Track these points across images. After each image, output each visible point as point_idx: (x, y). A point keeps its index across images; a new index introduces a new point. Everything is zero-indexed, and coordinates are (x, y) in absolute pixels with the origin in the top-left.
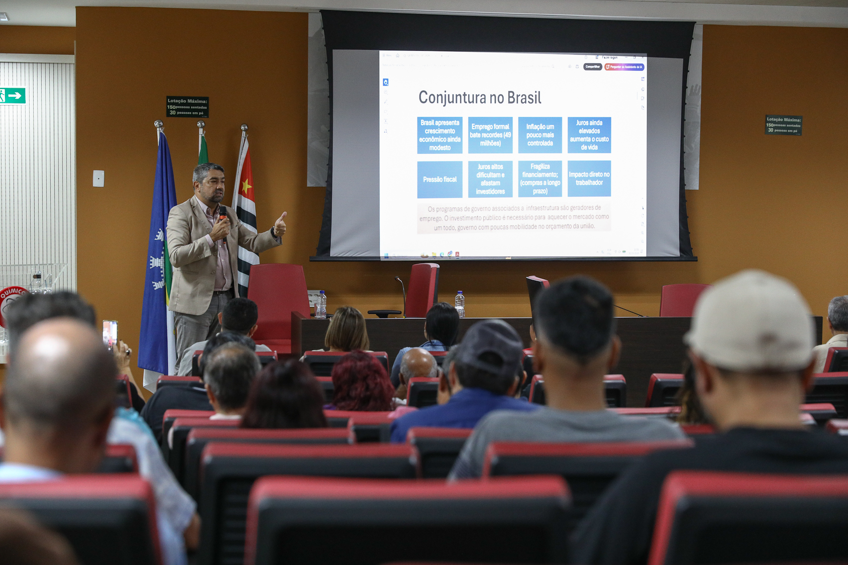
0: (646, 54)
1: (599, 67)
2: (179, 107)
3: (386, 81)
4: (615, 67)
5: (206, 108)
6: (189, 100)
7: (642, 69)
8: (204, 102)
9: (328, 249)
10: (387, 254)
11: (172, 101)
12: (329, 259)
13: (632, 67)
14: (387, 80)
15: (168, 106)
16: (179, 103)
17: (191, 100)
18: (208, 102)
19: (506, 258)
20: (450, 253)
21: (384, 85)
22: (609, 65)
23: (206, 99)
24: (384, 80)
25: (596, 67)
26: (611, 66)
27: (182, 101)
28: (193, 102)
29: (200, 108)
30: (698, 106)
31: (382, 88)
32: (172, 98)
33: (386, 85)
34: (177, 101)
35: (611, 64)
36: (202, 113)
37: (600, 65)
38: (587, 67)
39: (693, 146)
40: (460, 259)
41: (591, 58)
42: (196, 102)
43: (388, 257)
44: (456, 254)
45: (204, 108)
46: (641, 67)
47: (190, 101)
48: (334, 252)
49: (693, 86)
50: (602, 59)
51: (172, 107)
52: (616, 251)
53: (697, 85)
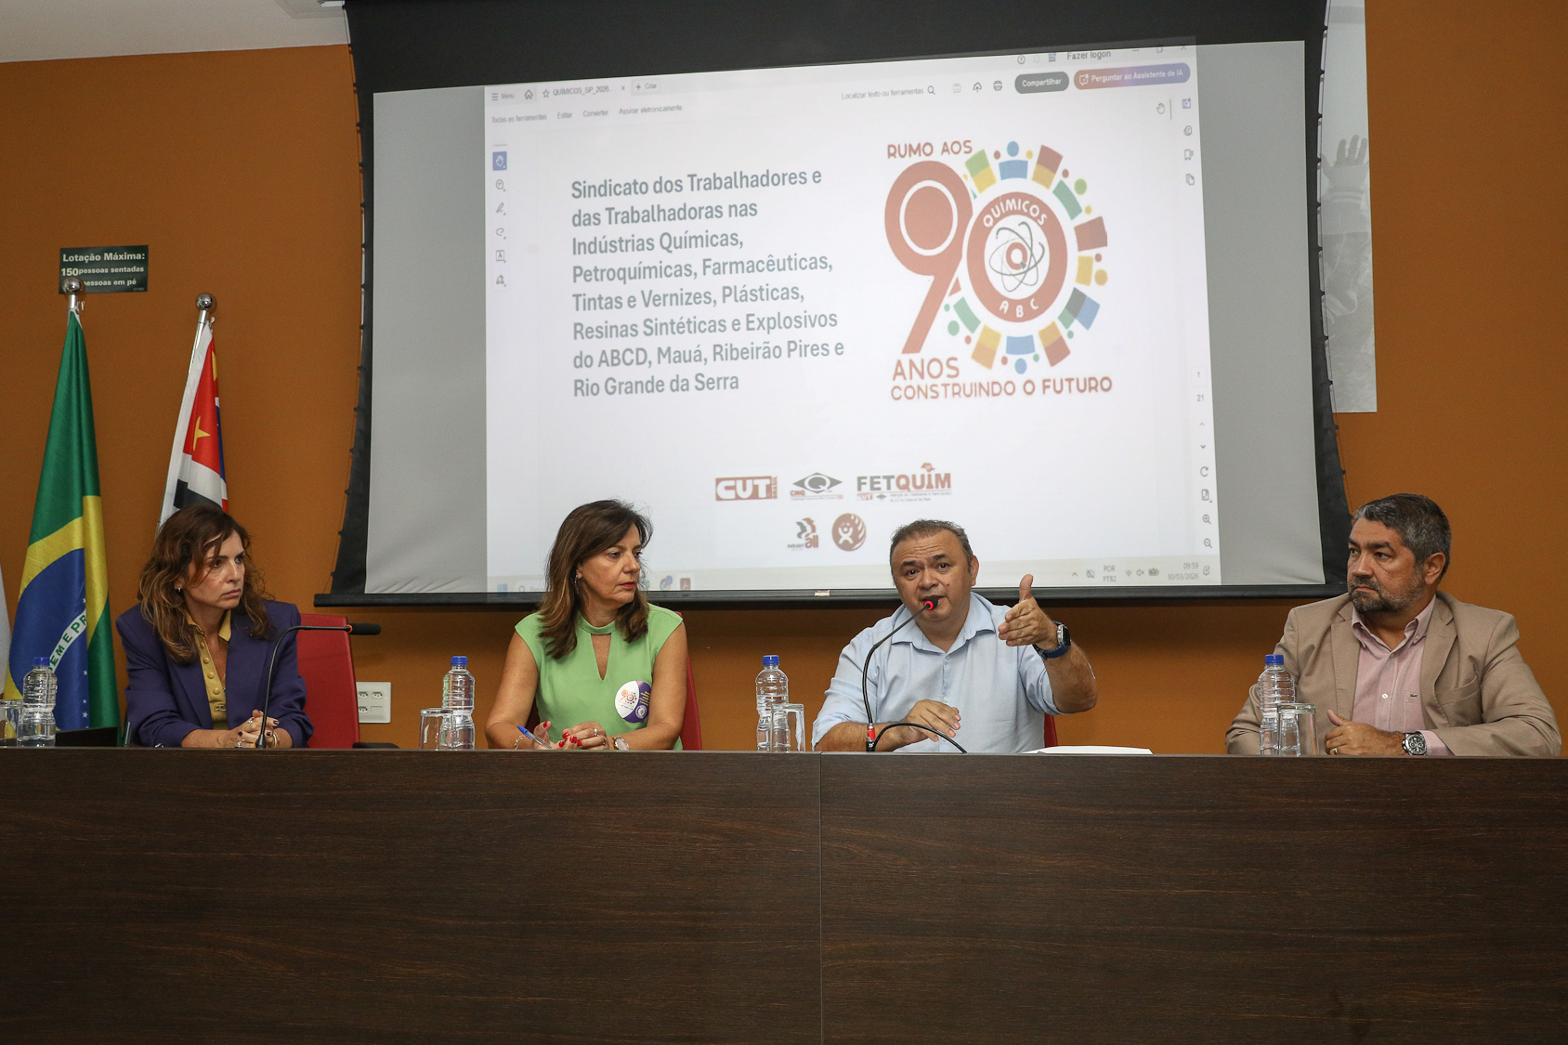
0: (1193, 38)
1: (1058, 82)
2: (85, 271)
3: (500, 158)
4: (1105, 79)
5: (142, 269)
6: (106, 254)
7: (1184, 78)
8: (139, 257)
9: (360, 575)
10: (505, 586)
11: (71, 259)
12: (360, 600)
13: (1154, 75)
14: (504, 154)
15: (64, 270)
16: (87, 261)
17: (111, 254)
18: (146, 256)
19: (816, 594)
20: (668, 580)
21: (496, 168)
22: (1087, 76)
23: (143, 249)
24: (495, 155)
25: (1050, 82)
26: (1094, 77)
27: (92, 258)
28: (116, 258)
29: (129, 270)
30: (1362, 192)
31: (491, 176)
32: (70, 252)
33: (501, 169)
34: (81, 258)
35: (1091, 72)
36: (134, 282)
37: (1063, 76)
38: (1023, 85)
39: (1353, 295)
40: (691, 598)
41: (1037, 63)
42: (121, 257)
43: (505, 594)
44: (682, 586)
45: (138, 270)
46: (1180, 73)
47: (108, 257)
48: (374, 585)
49: (1343, 143)
50: (1067, 62)
51: (70, 272)
52: (1129, 573)
53: (1355, 139)
